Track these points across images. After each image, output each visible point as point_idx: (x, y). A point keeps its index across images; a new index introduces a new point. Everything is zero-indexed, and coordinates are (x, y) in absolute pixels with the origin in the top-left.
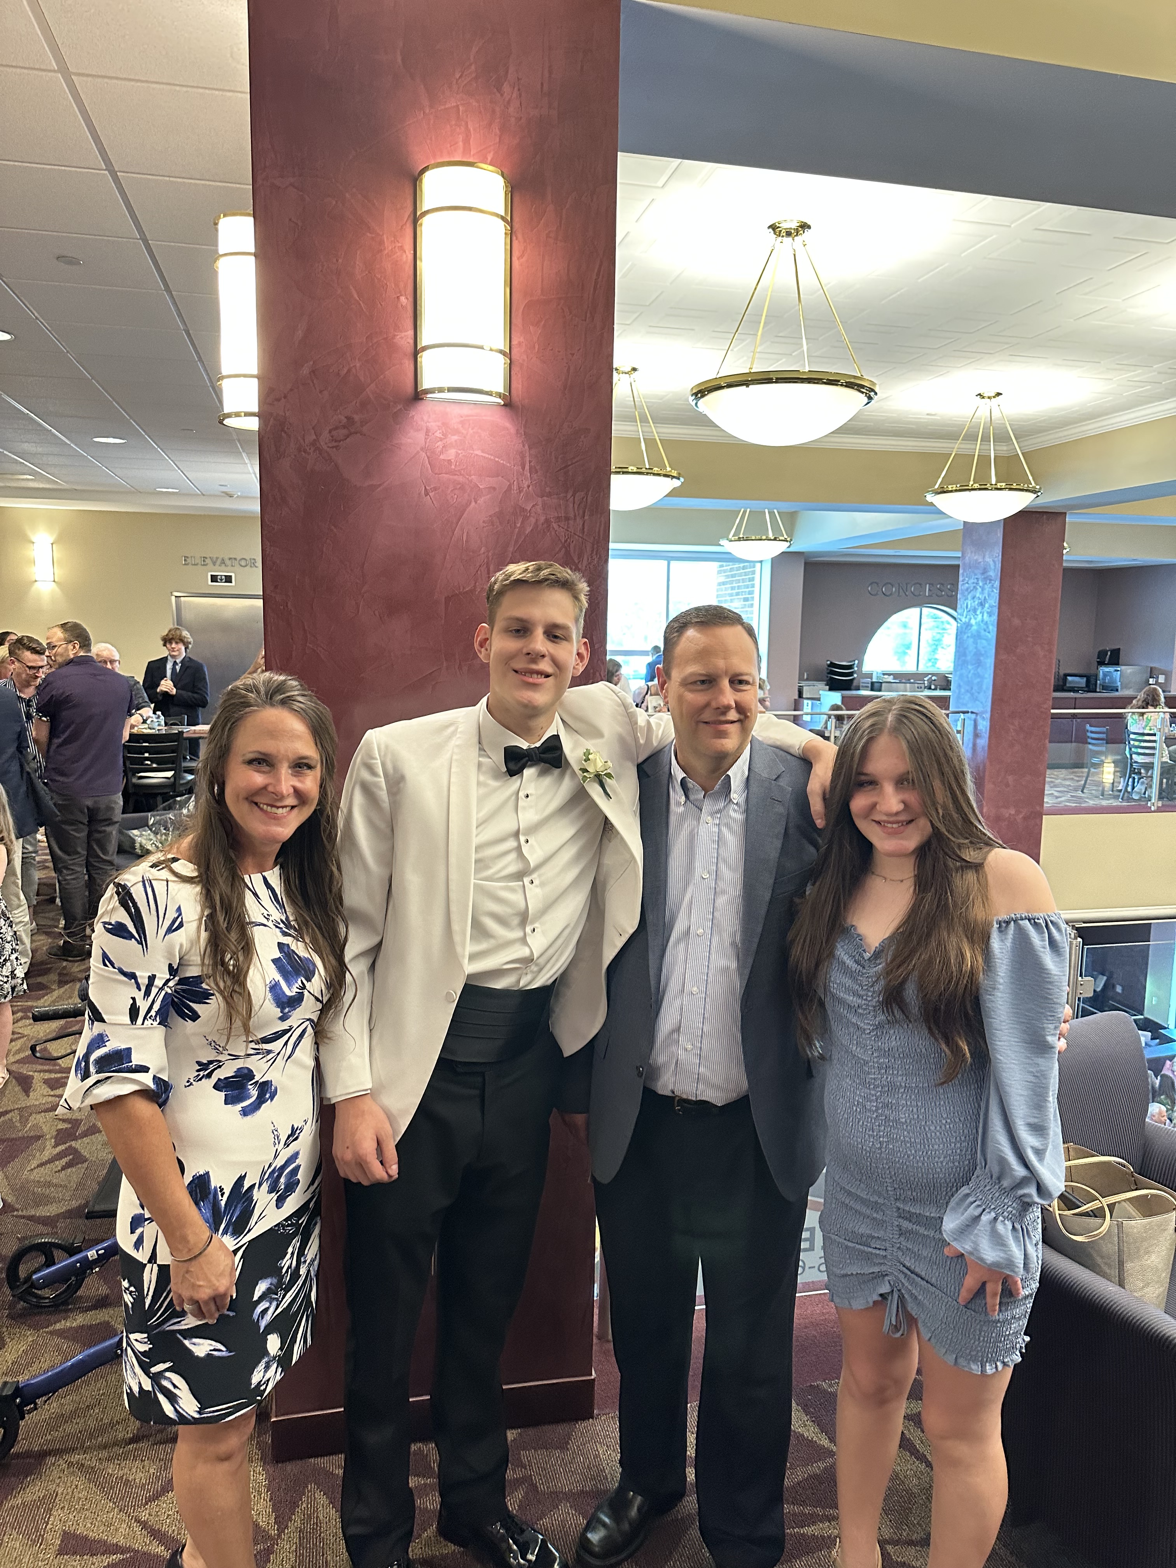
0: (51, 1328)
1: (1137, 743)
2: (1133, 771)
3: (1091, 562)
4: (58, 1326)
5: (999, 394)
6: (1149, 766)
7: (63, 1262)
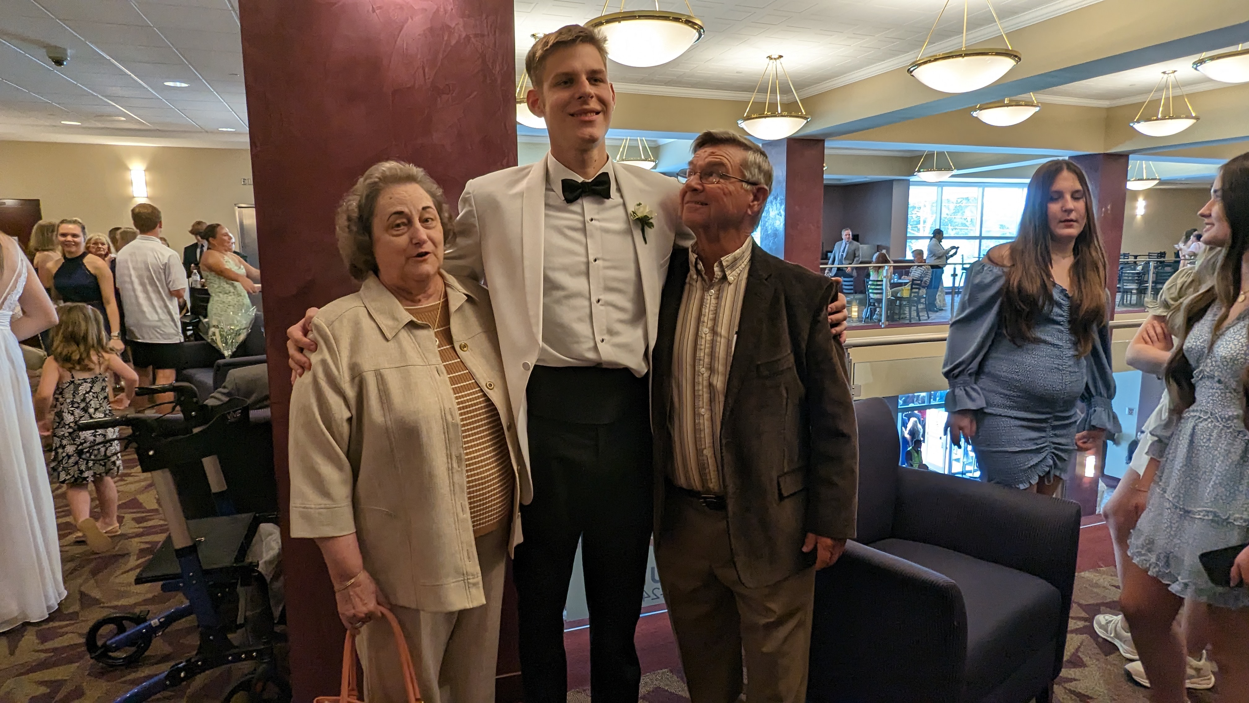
0: (123, 679)
1: (873, 287)
2: (870, 305)
3: (840, 180)
4: (129, 677)
5: (781, 57)
6: (880, 301)
7: (131, 630)
